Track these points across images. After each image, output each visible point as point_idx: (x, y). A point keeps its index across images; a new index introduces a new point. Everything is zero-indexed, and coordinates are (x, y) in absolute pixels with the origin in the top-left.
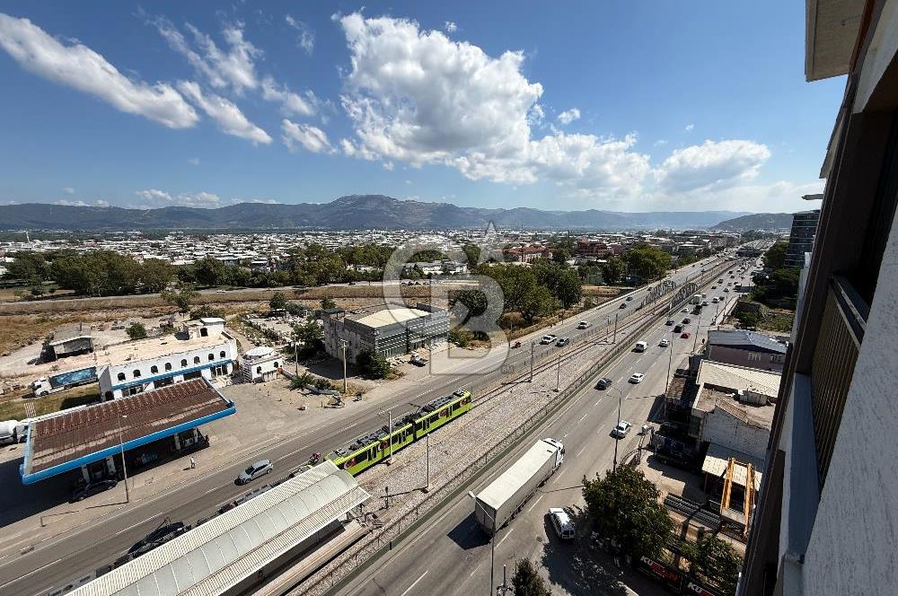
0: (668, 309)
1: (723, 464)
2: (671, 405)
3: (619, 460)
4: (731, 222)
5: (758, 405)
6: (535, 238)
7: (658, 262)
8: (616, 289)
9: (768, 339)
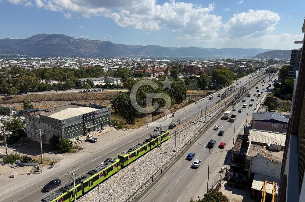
0: (233, 102)
1: (261, 183)
2: (235, 154)
3: (209, 188)
4: (263, 54)
5: (277, 151)
6: (160, 63)
7: (227, 76)
8: (205, 92)
9: (282, 116)
